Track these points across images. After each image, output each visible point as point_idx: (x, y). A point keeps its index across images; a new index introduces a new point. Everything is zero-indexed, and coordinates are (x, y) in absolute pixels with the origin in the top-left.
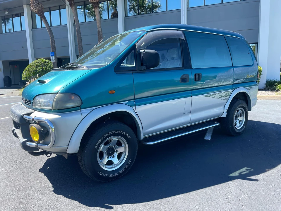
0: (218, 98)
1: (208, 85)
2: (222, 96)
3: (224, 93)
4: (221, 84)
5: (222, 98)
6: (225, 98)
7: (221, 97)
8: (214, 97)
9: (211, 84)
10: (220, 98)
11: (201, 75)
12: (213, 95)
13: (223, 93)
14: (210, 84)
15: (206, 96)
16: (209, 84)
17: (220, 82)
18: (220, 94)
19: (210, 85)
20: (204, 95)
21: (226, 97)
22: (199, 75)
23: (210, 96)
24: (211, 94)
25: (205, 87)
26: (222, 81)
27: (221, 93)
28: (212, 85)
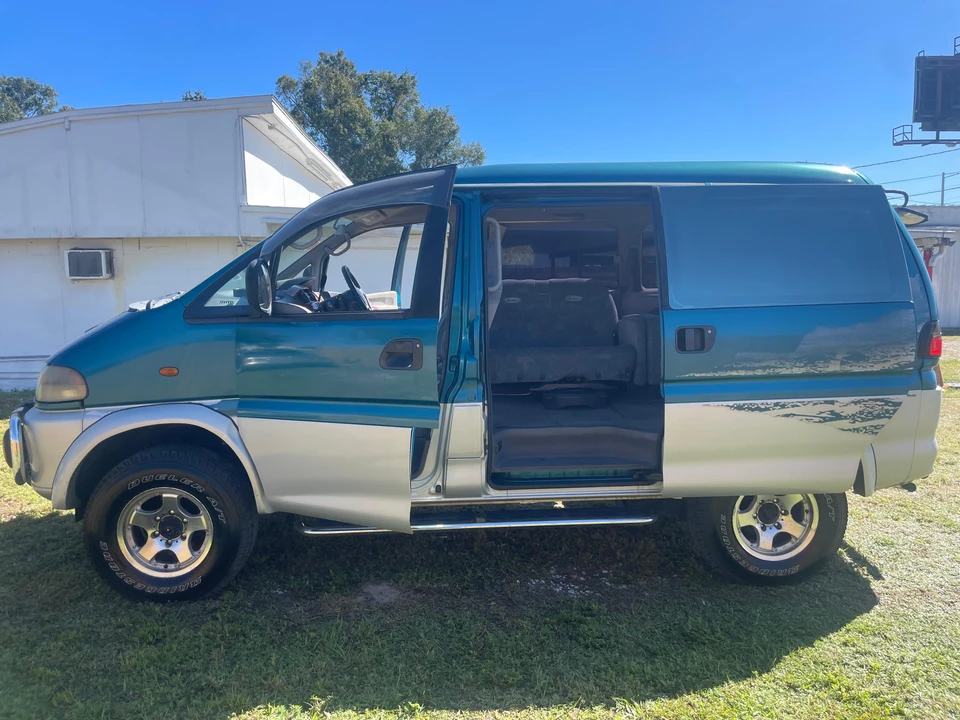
0: (817, 419)
1: (754, 369)
2: (837, 417)
3: (855, 403)
4: (834, 367)
5: (845, 424)
6: (857, 425)
7: (831, 420)
8: (787, 416)
9: (769, 368)
10: (825, 420)
11: (714, 331)
12: (783, 406)
13: (845, 404)
14: (764, 364)
15: (740, 408)
16: (757, 365)
17: (827, 360)
18: (830, 407)
19: (764, 368)
20: (731, 403)
21: (863, 420)
22: (701, 331)
23: (767, 409)
24: (769, 401)
25: (734, 373)
26: (839, 356)
27: (832, 403)
28: (779, 370)
